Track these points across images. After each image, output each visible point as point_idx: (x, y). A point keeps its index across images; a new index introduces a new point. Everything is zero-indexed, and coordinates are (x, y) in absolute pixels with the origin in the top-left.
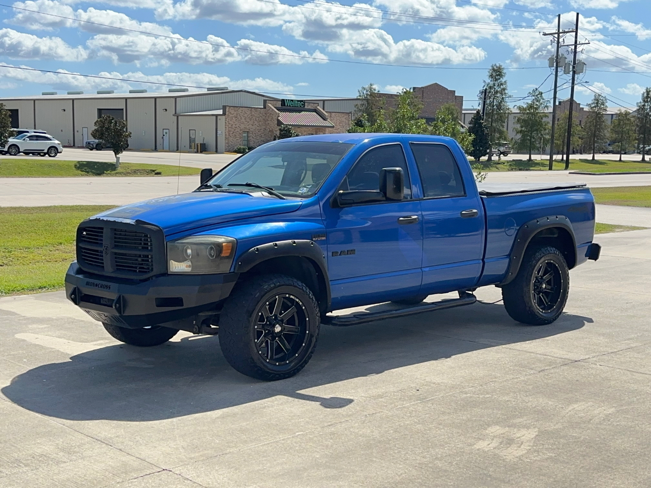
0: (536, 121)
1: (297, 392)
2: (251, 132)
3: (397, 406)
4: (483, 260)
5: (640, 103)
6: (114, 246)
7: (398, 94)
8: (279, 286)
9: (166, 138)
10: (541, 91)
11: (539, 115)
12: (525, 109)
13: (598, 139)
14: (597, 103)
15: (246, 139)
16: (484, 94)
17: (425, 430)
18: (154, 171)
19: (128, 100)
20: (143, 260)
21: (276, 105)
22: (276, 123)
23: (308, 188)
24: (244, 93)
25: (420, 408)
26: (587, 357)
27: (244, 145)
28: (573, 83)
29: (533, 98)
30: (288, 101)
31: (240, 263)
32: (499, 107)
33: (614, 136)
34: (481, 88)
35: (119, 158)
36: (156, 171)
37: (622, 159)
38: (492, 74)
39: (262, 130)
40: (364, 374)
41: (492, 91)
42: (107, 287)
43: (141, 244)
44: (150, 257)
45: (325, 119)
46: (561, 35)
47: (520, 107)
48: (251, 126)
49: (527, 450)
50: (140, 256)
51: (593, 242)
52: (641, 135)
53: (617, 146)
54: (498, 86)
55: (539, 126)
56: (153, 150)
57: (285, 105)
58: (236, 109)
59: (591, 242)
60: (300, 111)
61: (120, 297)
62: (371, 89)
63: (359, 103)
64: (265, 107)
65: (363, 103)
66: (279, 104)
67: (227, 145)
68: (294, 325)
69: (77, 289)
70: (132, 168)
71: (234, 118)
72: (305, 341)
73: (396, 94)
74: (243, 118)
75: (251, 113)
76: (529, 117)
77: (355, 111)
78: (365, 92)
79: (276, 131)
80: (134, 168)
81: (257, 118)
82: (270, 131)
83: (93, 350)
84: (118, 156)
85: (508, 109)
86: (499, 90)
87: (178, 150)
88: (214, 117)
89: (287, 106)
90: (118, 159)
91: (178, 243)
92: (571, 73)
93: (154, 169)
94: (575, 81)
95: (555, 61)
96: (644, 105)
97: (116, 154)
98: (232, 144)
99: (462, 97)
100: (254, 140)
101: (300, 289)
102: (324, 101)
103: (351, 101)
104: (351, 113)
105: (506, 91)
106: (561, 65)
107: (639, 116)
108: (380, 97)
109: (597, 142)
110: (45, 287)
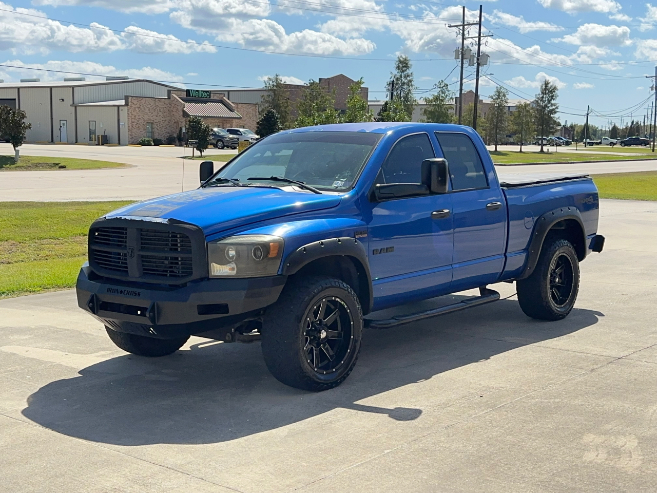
0: (443, 112)
1: (354, 403)
2: (155, 124)
3: (471, 416)
4: (505, 255)
5: (539, 94)
6: (140, 248)
7: (305, 85)
8: (327, 288)
9: (64, 129)
10: (446, 83)
11: (445, 106)
12: (431, 101)
13: (500, 130)
14: (499, 96)
15: (151, 130)
16: (391, 85)
17: (519, 442)
18: (57, 164)
19: (21, 90)
20: (172, 263)
21: (180, 95)
22: (182, 114)
23: (343, 181)
24: (146, 83)
25: (498, 417)
26: (626, 353)
27: (149, 137)
28: (478, 75)
29: (439, 89)
30: (193, 91)
31: (288, 265)
32: (406, 98)
33: (515, 127)
34: (389, 80)
35: (19, 151)
36: (60, 165)
37: (522, 150)
38: (399, 66)
39: (167, 122)
40: (414, 380)
41: (399, 82)
42: (136, 294)
43: (167, 245)
44: (180, 259)
45: (231, 110)
46: (466, 27)
47: (426, 99)
48: (155, 117)
49: (641, 460)
50: (166, 259)
51: (597, 234)
52: (540, 127)
53: (518, 137)
54: (405, 77)
55: (445, 118)
56: (49, 143)
57: (190, 96)
58: (139, 99)
59: (595, 233)
60: (205, 102)
61: (154, 305)
62: (277, 79)
63: (266, 94)
64: (169, 98)
65: (269, 94)
66: (184, 95)
67: (130, 137)
68: (337, 330)
69: (95, 296)
70: (33, 162)
71: (137, 109)
72: (350, 346)
73: (303, 85)
74: (147, 109)
75: (155, 104)
76: (435, 108)
77: (261, 102)
78: (271, 82)
79: (182, 122)
80: (36, 162)
81: (162, 109)
82: (175, 122)
83: (100, 363)
84: (17, 149)
85: (415, 101)
86: (405, 81)
87: (77, 142)
88: (116, 108)
89: (193, 96)
90: (17, 152)
91: (220, 244)
92: (476, 65)
93: (57, 162)
94: (480, 73)
95: (460, 53)
96: (543, 97)
97: (15, 147)
98: (136, 135)
99: (368, 88)
100: (159, 132)
101: (345, 290)
102: (229, 91)
103: (257, 92)
104: (257, 104)
105: (413, 83)
106: (466, 57)
107: (537, 108)
108: (286, 87)
109: (499, 134)
110: (3, 293)
